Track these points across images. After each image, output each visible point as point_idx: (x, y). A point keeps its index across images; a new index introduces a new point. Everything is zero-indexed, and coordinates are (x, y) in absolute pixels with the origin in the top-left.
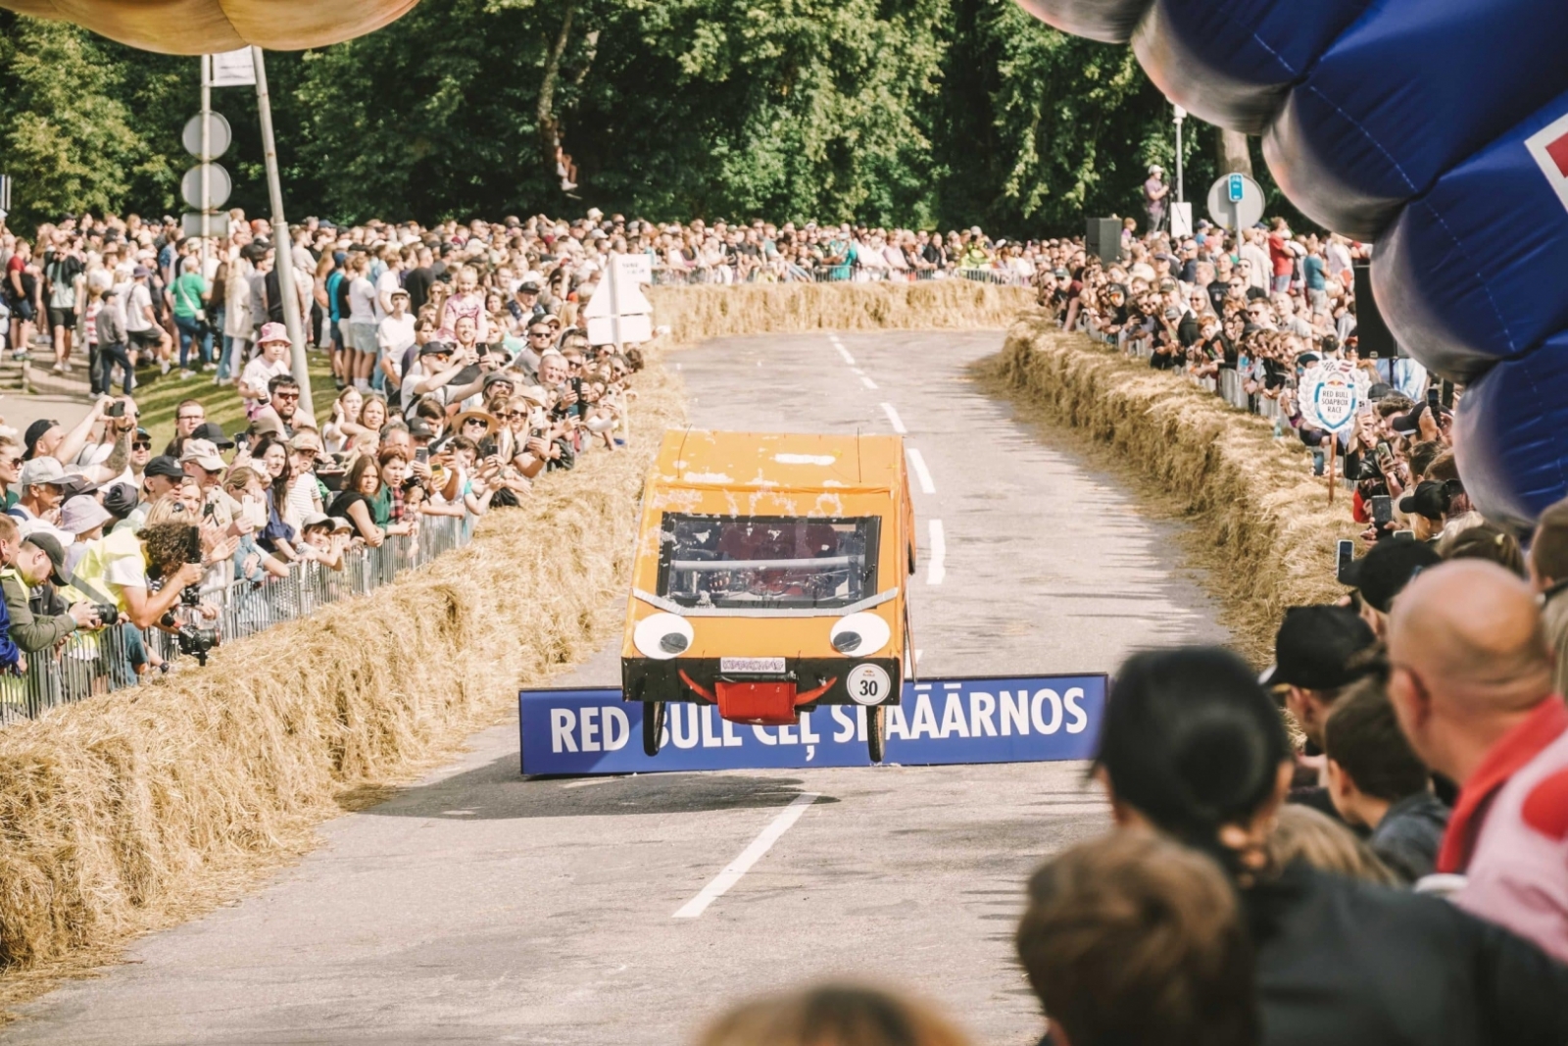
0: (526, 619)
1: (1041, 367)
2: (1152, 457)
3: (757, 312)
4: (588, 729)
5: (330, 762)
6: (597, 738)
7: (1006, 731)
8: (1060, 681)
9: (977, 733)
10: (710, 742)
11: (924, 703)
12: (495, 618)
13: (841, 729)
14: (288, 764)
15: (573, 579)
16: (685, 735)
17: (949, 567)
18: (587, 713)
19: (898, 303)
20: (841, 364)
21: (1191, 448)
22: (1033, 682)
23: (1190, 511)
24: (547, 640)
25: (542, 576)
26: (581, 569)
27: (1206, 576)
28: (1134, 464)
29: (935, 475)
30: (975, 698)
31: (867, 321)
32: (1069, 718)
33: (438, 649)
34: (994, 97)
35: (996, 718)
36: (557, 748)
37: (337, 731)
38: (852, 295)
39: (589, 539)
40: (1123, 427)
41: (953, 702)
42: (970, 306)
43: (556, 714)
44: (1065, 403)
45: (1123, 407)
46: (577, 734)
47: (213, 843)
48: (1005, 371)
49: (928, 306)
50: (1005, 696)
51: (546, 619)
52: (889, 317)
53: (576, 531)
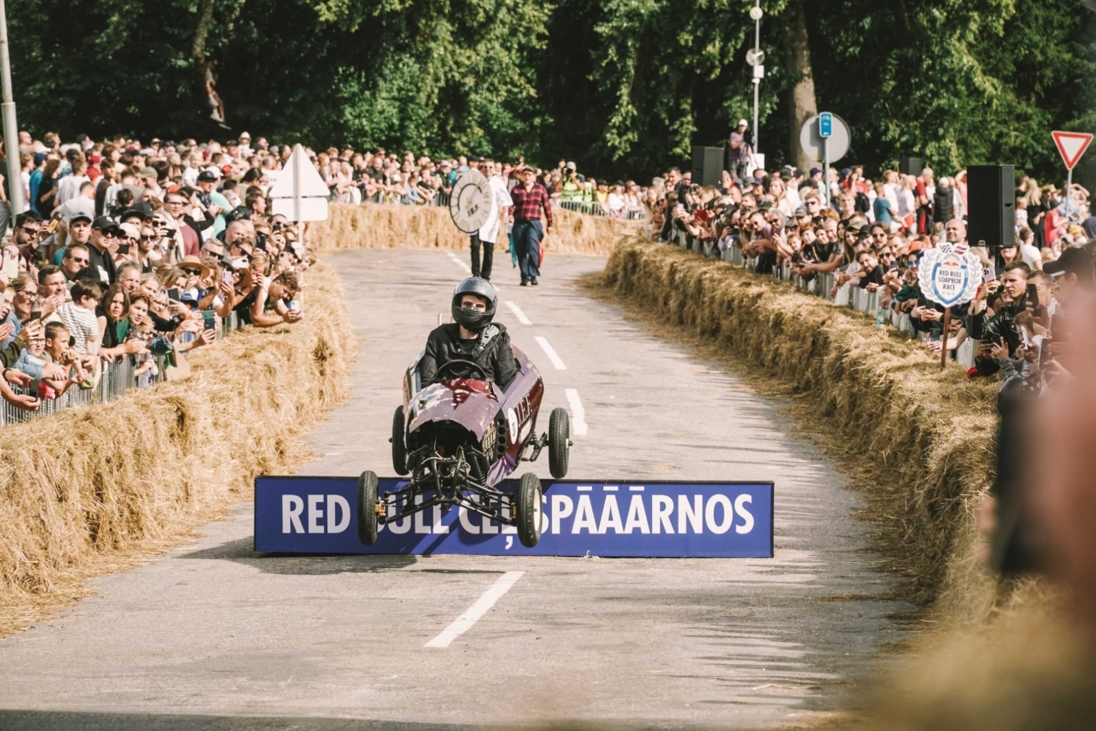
0: (236, 438)
1: (649, 275)
2: (758, 349)
3: (383, 230)
4: (314, 514)
5: (87, 533)
6: (322, 522)
8: (732, 488)
9: (656, 530)
10: (421, 529)
11: (611, 502)
12: (210, 431)
14: (58, 528)
15: (270, 412)
16: (400, 523)
17: (591, 423)
18: (314, 499)
21: (796, 337)
22: (708, 487)
23: (796, 390)
24: (252, 458)
25: (247, 404)
26: (274, 404)
27: (821, 438)
28: (740, 355)
29: (563, 357)
30: (657, 499)
32: (738, 520)
33: (171, 450)
34: (593, 54)
35: (674, 518)
36: (286, 529)
39: (281, 378)
40: (729, 323)
41: (637, 502)
42: (569, 234)
43: (287, 499)
44: (673, 304)
45: (729, 306)
46: (304, 518)
48: (613, 281)
50: (683, 499)
51: (251, 440)
53: (270, 370)
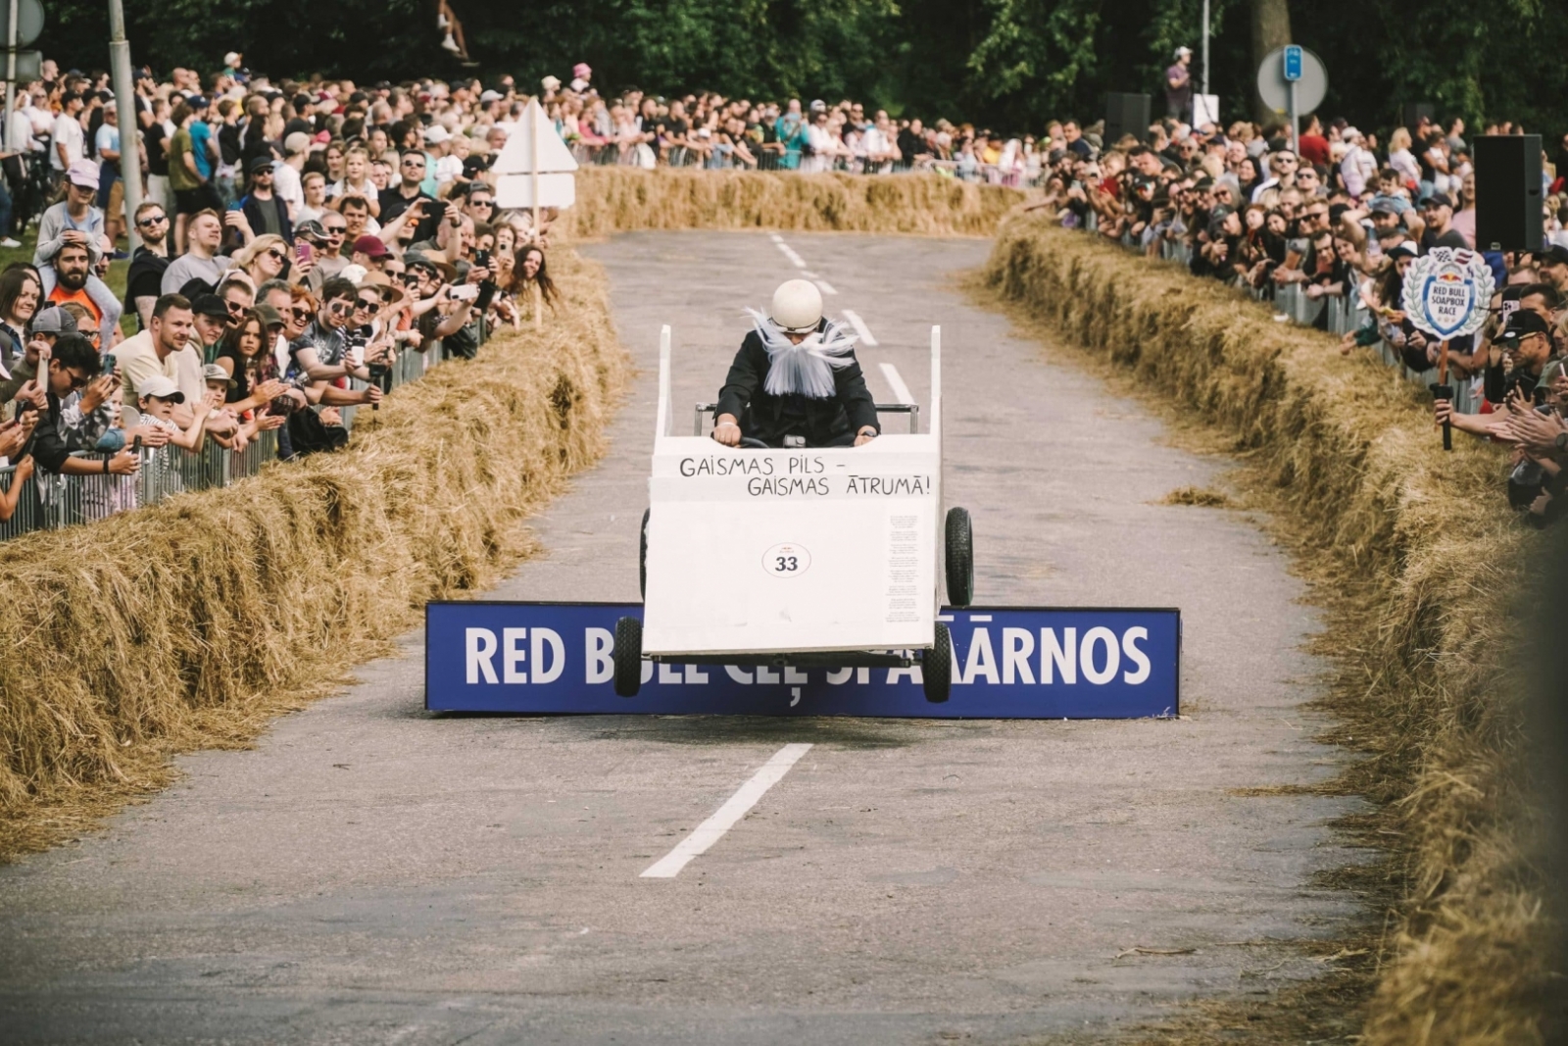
0: (421, 530)
1: (1042, 272)
2: (1190, 384)
3: (681, 205)
4: (512, 656)
5: (181, 685)
6: (523, 667)
7: (1047, 678)
8: (1118, 618)
9: (1009, 679)
12: (382, 523)
14: (133, 682)
15: (477, 489)
18: (512, 634)
19: (854, 200)
20: (788, 266)
21: (1241, 369)
22: (1083, 617)
23: (1241, 446)
24: (444, 558)
25: (441, 478)
26: (486, 477)
27: (1270, 520)
28: (1166, 391)
30: (1010, 634)
31: (816, 219)
32: (1128, 665)
33: (316, 556)
35: (1034, 661)
36: (472, 678)
37: (192, 645)
38: (799, 187)
39: (496, 438)
40: (1152, 345)
41: (981, 638)
42: (944, 209)
43: (472, 634)
44: (1075, 317)
45: (1151, 322)
46: (498, 661)
47: (41, 771)
48: (995, 279)
49: (892, 205)
50: (1048, 634)
51: (444, 532)
52: (843, 216)
53: (480, 428)
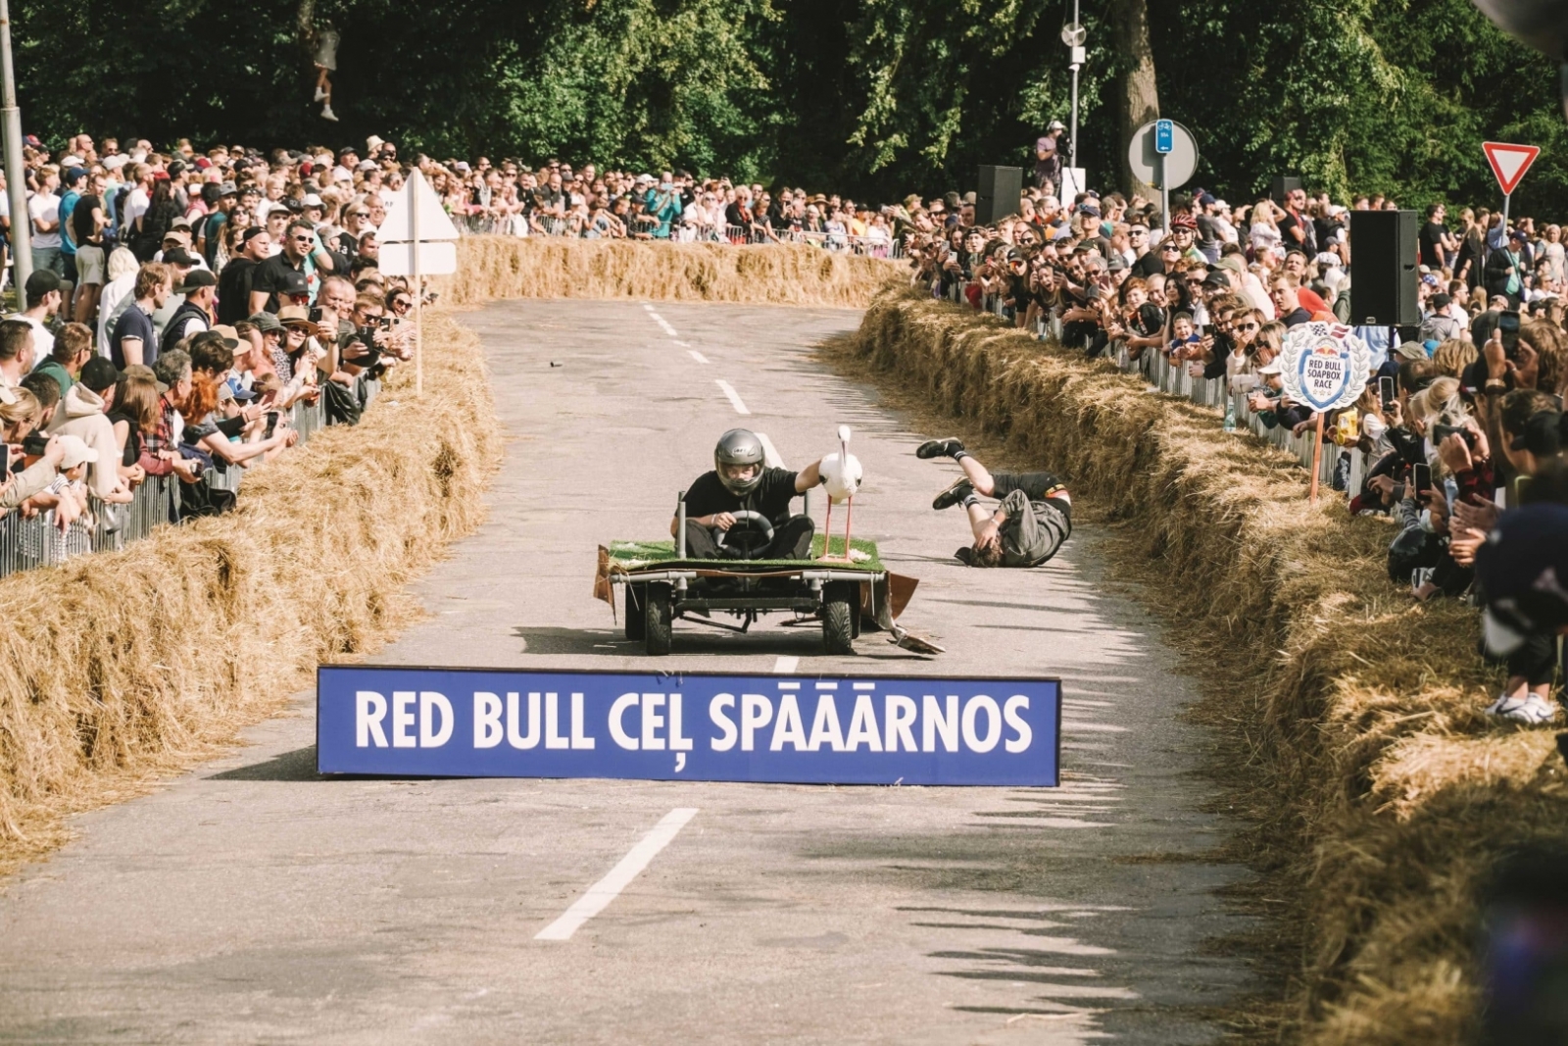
0: (309, 595)
1: (915, 343)
2: (1062, 455)
3: (554, 272)
4: (402, 720)
5: (78, 745)
6: (413, 730)
7: (929, 746)
8: (1000, 686)
9: (891, 746)
10: (554, 742)
11: (826, 706)
12: (270, 587)
13: (720, 734)
14: (31, 740)
15: (360, 551)
16: (524, 732)
18: (402, 698)
19: (726, 270)
20: (661, 335)
21: (1114, 440)
22: (966, 685)
23: (1113, 517)
24: (330, 621)
25: (327, 544)
26: (370, 541)
27: (1144, 590)
30: (892, 702)
31: (687, 289)
32: (1008, 733)
33: (208, 617)
35: (917, 729)
36: (362, 741)
37: (88, 707)
38: (671, 257)
39: (379, 506)
40: (1022, 417)
41: (864, 706)
42: (813, 279)
43: (362, 698)
44: (946, 387)
45: (1023, 394)
46: (387, 724)
48: (867, 350)
49: (762, 275)
50: (930, 702)
51: (330, 596)
52: (714, 287)
53: (364, 493)
